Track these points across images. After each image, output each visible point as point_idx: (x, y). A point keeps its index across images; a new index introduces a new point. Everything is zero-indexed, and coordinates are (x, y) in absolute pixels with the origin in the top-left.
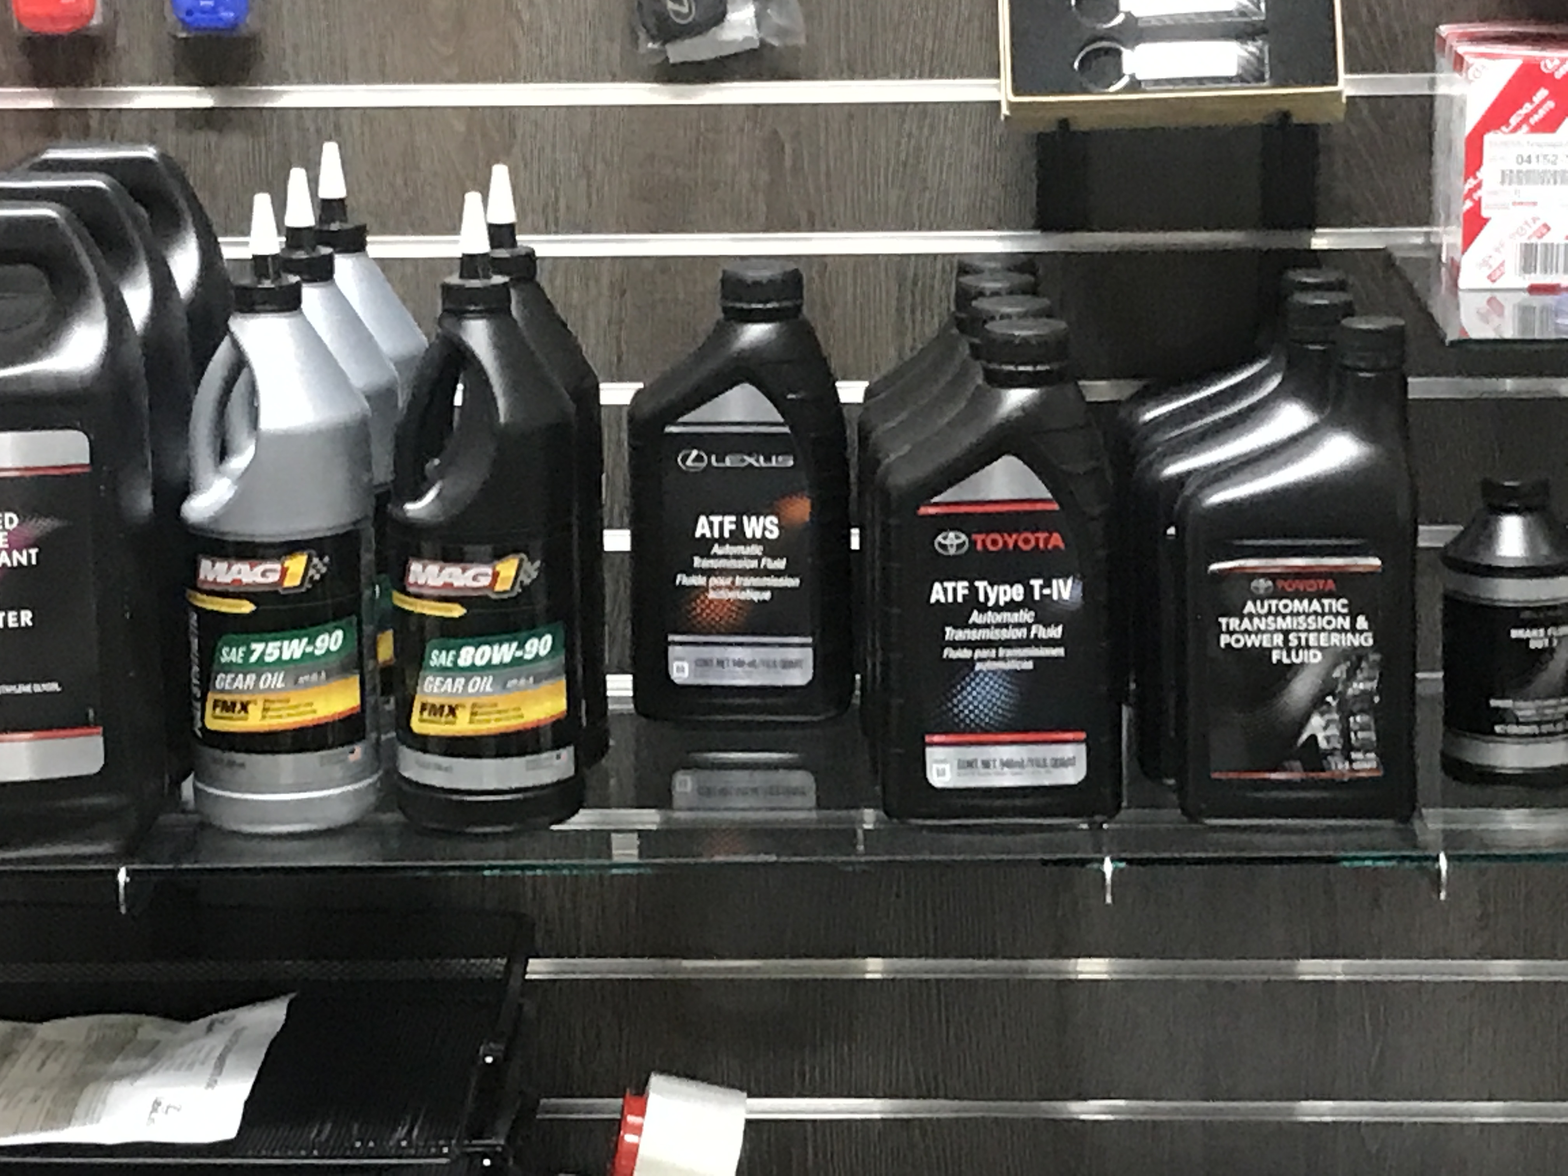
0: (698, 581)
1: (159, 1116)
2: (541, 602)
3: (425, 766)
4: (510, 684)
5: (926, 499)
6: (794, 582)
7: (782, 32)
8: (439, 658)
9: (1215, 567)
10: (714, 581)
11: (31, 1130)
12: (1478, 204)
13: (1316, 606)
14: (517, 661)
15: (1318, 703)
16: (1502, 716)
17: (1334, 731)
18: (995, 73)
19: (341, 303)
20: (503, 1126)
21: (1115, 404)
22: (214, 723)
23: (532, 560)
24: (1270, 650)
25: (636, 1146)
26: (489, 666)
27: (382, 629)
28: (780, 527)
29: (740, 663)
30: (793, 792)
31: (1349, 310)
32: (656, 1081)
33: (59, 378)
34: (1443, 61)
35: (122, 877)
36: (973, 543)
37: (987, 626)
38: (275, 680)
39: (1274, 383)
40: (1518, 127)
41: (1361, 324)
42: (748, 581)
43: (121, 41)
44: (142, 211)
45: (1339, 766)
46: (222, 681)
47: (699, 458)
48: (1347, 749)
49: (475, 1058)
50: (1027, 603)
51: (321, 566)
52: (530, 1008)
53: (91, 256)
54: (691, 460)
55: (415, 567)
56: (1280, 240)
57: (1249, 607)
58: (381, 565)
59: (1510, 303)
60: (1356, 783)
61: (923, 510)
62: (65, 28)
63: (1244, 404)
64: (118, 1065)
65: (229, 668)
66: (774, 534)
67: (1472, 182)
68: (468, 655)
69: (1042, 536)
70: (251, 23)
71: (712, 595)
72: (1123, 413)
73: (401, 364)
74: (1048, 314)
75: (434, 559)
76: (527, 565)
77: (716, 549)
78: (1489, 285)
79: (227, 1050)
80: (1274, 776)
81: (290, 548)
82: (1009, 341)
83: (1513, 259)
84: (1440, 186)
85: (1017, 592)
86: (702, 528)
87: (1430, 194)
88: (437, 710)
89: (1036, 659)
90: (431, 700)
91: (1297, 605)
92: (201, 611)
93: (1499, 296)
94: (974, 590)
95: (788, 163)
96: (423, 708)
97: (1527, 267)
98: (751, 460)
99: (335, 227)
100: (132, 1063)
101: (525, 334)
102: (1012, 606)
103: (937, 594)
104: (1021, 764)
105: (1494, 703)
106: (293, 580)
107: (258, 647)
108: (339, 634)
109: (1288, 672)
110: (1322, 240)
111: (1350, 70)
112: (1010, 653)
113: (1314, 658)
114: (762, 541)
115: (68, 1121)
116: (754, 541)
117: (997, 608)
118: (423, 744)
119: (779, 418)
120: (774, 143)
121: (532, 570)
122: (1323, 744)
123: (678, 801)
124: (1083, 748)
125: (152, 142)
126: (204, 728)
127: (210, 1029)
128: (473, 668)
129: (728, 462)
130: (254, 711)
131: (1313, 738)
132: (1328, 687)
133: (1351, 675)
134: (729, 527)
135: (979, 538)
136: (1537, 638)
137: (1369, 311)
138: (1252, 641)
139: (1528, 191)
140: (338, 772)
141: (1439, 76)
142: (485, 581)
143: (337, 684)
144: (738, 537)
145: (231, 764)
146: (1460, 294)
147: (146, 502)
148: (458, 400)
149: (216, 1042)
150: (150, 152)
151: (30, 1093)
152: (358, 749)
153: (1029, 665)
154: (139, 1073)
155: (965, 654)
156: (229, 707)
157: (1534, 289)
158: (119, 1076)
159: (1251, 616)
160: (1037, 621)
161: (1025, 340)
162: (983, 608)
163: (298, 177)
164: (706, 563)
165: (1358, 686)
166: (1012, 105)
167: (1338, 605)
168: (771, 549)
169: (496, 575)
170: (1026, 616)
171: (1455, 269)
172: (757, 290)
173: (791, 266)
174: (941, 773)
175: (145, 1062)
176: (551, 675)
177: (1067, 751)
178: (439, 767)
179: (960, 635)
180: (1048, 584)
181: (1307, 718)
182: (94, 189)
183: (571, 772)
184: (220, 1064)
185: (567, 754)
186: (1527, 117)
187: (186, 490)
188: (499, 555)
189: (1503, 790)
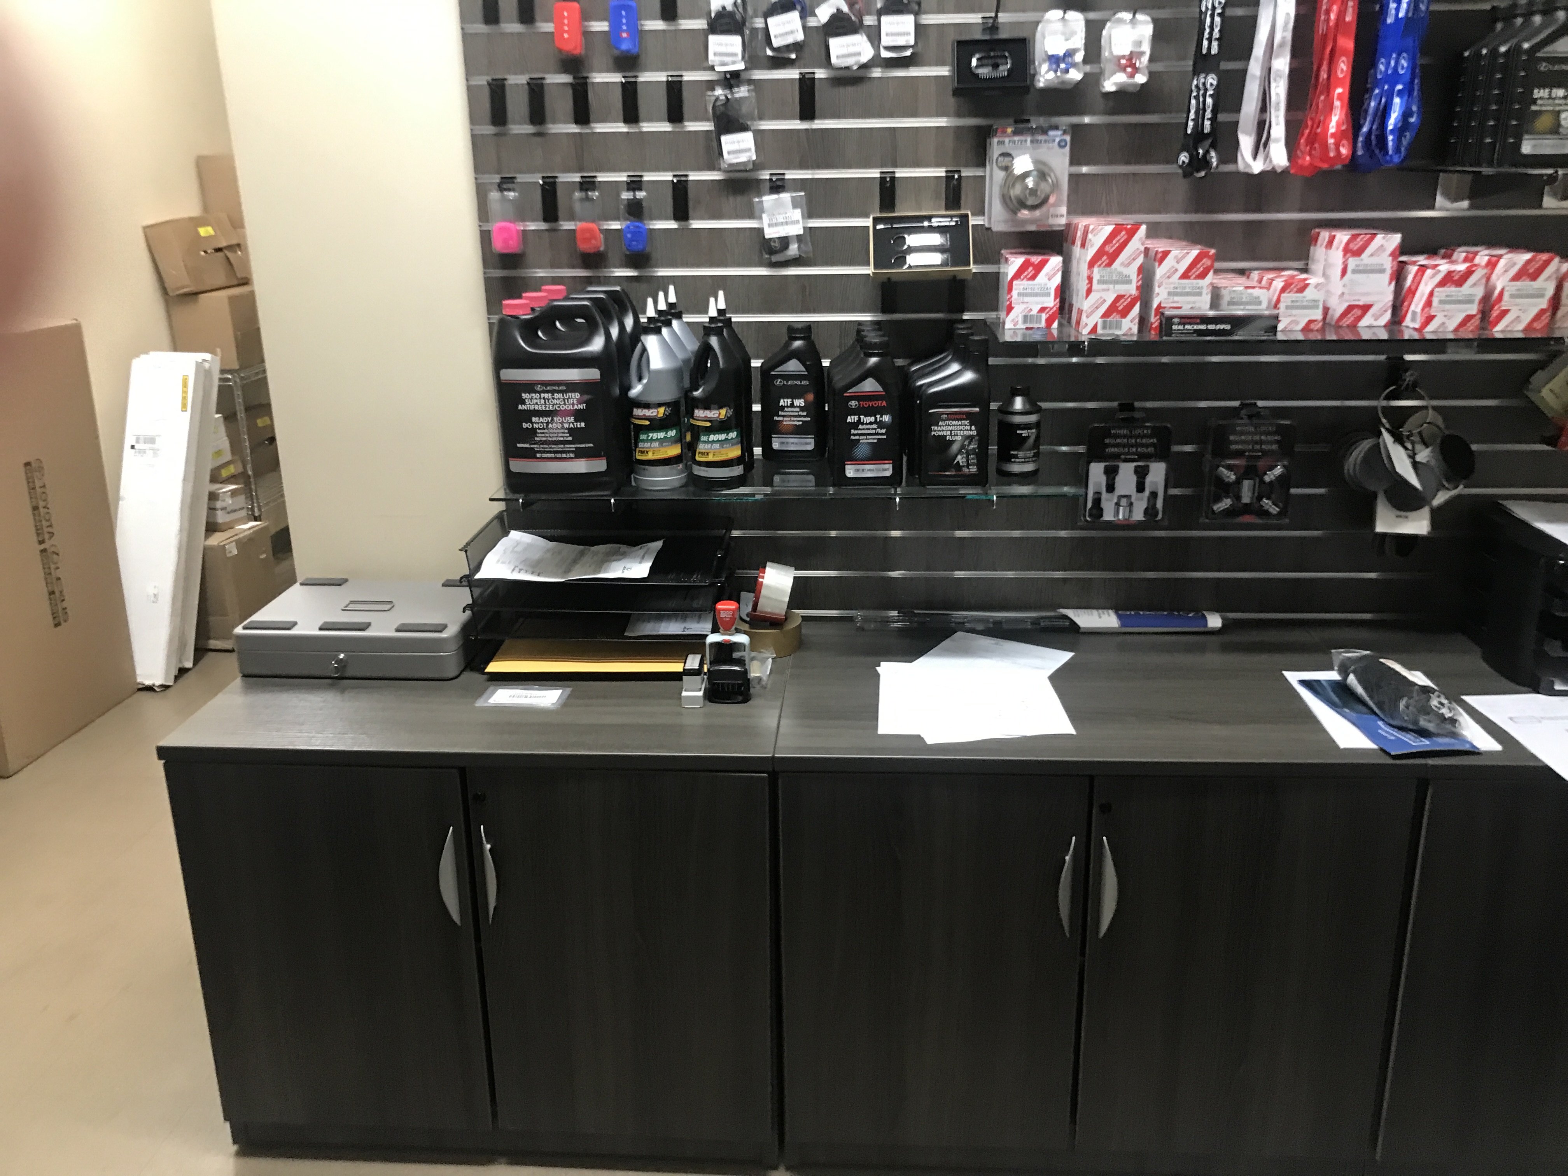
0: (781, 419)
1: (625, 571)
2: (733, 422)
3: (700, 470)
4: (725, 446)
5: (846, 392)
6: (809, 419)
7: (806, 252)
8: (703, 438)
9: (930, 411)
10: (785, 419)
11: (589, 575)
12: (1011, 303)
13: (960, 423)
14: (726, 439)
15: (960, 452)
16: (1016, 456)
17: (964, 460)
18: (868, 264)
19: (674, 333)
20: (724, 576)
21: (904, 366)
22: (639, 457)
23: (730, 409)
24: (946, 436)
25: (762, 582)
26: (718, 441)
27: (688, 430)
28: (805, 402)
29: (793, 443)
30: (809, 481)
31: (972, 334)
32: (768, 564)
33: (591, 352)
34: (1003, 260)
35: (612, 501)
36: (860, 404)
37: (864, 429)
38: (656, 444)
39: (950, 357)
40: (1023, 279)
41: (976, 338)
42: (795, 419)
43: (610, 255)
44: (617, 306)
45: (966, 470)
46: (641, 445)
47: (781, 382)
48: (968, 465)
49: (717, 555)
50: (876, 422)
51: (669, 410)
52: (732, 544)
53: (600, 318)
54: (778, 382)
55: (696, 411)
56: (954, 316)
57: (940, 423)
58: (687, 413)
59: (1020, 333)
60: (971, 475)
61: (845, 395)
62: (592, 251)
63: (941, 364)
64: (615, 557)
65: (643, 441)
66: (803, 404)
67: (1009, 296)
68: (712, 437)
69: (880, 402)
70: (648, 249)
71: (785, 423)
72: (906, 369)
73: (692, 353)
74: (884, 336)
75: (701, 409)
76: (729, 411)
77: (786, 409)
78: (1013, 327)
79: (645, 553)
80: (947, 473)
81: (660, 405)
82: (871, 343)
83: (1020, 319)
84: (1001, 299)
85: (872, 419)
86: (782, 403)
87: (998, 302)
88: (702, 453)
89: (878, 439)
90: (701, 451)
91: (954, 423)
92: (633, 424)
93: (1017, 331)
94: (860, 419)
95: (807, 293)
96: (699, 453)
97: (1025, 321)
98: (796, 382)
99: (673, 311)
100: (618, 557)
101: (728, 341)
102: (871, 423)
103: (849, 420)
104: (873, 470)
105: (1012, 452)
106: (661, 415)
107: (651, 435)
108: (674, 431)
109: (952, 442)
110: (967, 316)
111: (975, 263)
112: (870, 437)
113: (959, 438)
114: (800, 407)
115: (599, 572)
116: (797, 406)
117: (867, 424)
118: (700, 464)
119: (804, 370)
120: (804, 288)
121: (731, 412)
122: (961, 464)
123: (775, 484)
124: (891, 465)
125: (619, 285)
126: (636, 459)
127: (641, 548)
128: (713, 441)
129: (789, 383)
130: (650, 454)
131: (958, 462)
132: (963, 447)
133: (970, 443)
134: (789, 403)
135: (861, 403)
136: (1024, 433)
137: (977, 335)
138: (941, 433)
139: (1026, 299)
140: (675, 471)
141: (1001, 266)
142: (717, 415)
143: (674, 446)
144: (792, 405)
145: (644, 469)
146: (1006, 331)
147: (617, 391)
148: (709, 365)
149: (642, 552)
150: (618, 288)
151: (588, 565)
152: (681, 465)
153: (876, 441)
154: (620, 560)
155: (857, 437)
156: (642, 452)
157: (1027, 329)
158: (614, 560)
159: (941, 426)
160: (878, 428)
161: (876, 343)
162: (863, 424)
163: (661, 295)
164: (783, 414)
165: (972, 447)
166: (874, 273)
167: (967, 422)
168: (802, 409)
169: (720, 414)
170: (875, 426)
171: (1004, 323)
172: (797, 330)
173: (809, 323)
174: (850, 473)
175: (621, 557)
176: (737, 443)
177: (887, 466)
178: (704, 471)
179: (856, 432)
180: (881, 417)
181: (957, 456)
182: (600, 298)
183: (742, 472)
184: (643, 557)
185: (741, 467)
186: (1026, 276)
187: (629, 388)
188: (721, 407)
189: (1015, 479)
